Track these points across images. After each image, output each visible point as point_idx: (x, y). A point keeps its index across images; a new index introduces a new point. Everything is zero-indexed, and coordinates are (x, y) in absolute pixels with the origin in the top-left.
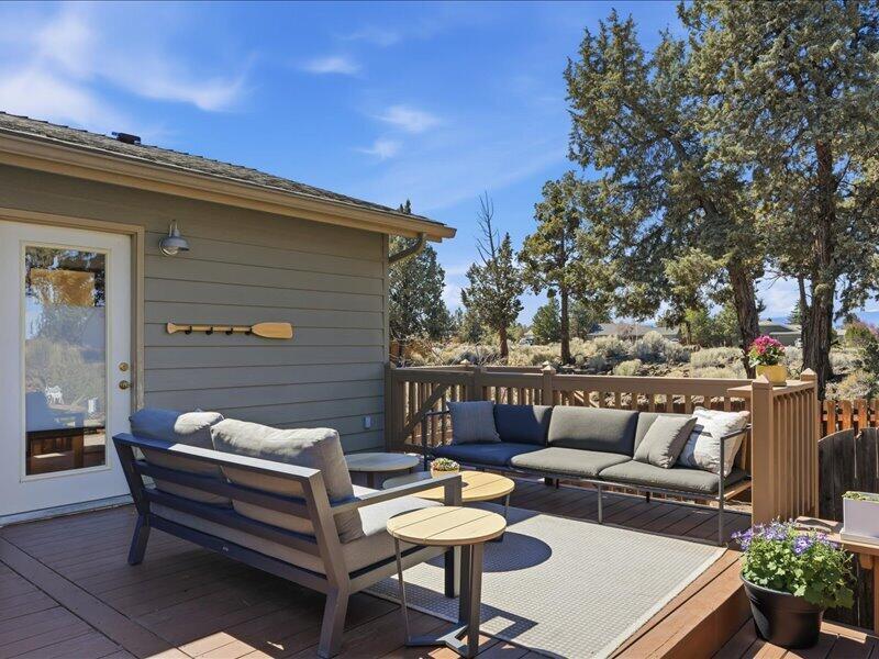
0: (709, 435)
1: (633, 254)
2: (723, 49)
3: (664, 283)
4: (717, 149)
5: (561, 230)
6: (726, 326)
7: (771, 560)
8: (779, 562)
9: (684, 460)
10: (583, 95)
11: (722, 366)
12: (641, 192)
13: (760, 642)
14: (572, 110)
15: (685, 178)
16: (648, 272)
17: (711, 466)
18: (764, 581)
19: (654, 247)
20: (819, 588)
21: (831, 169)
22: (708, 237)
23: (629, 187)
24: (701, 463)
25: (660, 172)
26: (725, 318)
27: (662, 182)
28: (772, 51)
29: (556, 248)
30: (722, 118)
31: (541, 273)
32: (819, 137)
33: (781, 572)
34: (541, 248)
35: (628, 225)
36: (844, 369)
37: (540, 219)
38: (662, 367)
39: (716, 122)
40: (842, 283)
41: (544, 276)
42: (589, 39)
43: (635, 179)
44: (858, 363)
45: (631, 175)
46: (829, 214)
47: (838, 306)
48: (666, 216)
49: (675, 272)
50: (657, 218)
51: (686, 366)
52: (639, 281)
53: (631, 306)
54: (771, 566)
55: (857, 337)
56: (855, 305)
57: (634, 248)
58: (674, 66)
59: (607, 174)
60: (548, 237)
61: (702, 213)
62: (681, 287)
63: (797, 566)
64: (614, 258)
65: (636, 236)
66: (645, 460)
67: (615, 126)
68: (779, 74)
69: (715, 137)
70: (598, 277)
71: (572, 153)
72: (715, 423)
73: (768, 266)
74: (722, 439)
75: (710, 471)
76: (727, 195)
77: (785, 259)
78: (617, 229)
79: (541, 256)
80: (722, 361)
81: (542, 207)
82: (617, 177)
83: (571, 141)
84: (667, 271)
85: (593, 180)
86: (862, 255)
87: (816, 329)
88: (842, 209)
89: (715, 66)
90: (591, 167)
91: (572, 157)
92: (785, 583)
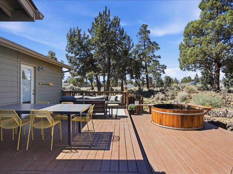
0: (119, 97)
1: (78, 70)
9: (117, 100)
12: (80, 59)
14: (68, 42)
18: (131, 109)
19: (82, 70)
23: (78, 58)
24: (119, 101)
27: (84, 58)
43: (79, 57)
63: (134, 107)
66: (112, 101)
74: (121, 98)
82: (75, 56)
83: (66, 47)
90: (70, 53)
91: (66, 50)
92: (133, 109)
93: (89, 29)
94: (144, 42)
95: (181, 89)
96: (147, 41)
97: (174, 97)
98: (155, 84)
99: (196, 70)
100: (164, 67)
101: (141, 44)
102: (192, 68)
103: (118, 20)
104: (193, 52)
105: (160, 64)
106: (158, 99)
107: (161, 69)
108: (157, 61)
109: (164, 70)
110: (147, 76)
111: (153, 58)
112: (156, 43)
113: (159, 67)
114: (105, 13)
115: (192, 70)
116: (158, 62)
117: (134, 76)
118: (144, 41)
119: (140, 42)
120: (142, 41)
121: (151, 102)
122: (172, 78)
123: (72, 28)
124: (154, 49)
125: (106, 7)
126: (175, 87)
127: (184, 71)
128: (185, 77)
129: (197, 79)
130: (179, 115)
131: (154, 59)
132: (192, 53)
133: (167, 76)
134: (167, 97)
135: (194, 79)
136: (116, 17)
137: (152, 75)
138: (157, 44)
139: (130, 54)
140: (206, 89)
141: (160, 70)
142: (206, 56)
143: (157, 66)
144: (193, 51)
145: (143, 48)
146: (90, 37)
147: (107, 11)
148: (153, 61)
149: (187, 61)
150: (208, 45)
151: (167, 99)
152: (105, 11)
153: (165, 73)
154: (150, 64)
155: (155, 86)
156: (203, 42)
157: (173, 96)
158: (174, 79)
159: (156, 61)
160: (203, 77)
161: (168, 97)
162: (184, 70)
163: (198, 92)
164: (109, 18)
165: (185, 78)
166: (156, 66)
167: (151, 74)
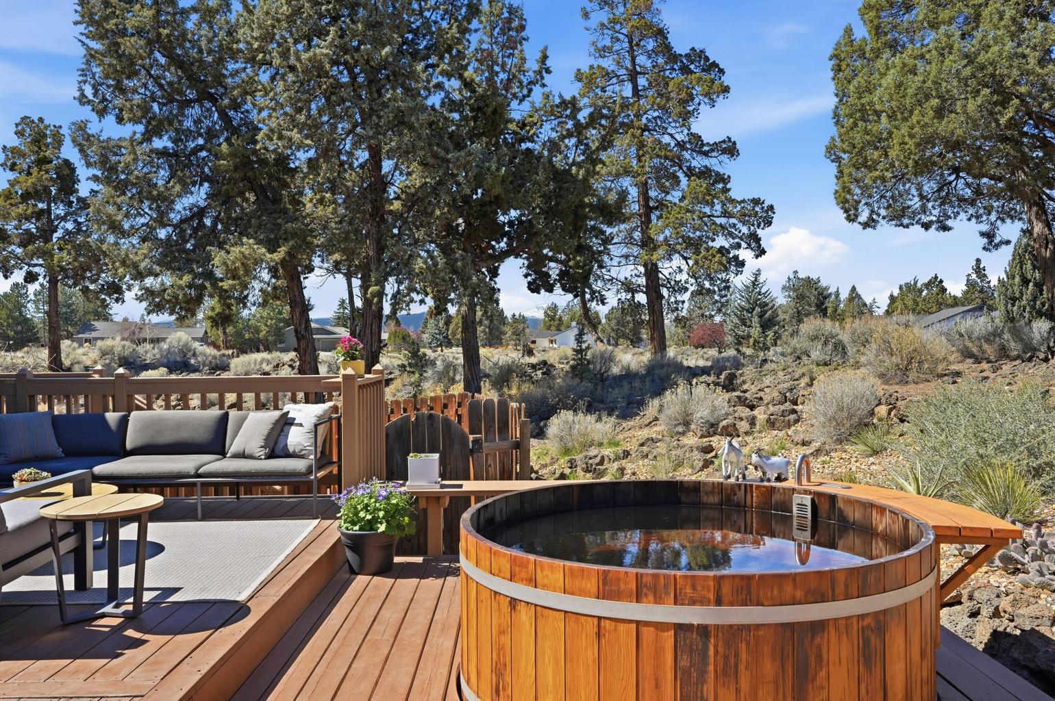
0: (301, 425)
1: (169, 237)
2: (278, 21)
3: (209, 275)
4: (272, 130)
5: (47, 190)
6: (263, 327)
7: (362, 510)
8: (367, 511)
9: (278, 451)
10: (98, 24)
12: (178, 161)
13: (353, 576)
14: (83, 38)
15: (233, 155)
16: (189, 261)
17: (303, 452)
18: (357, 528)
19: (195, 230)
20: (394, 523)
21: (380, 168)
22: (259, 227)
23: (163, 153)
24: (294, 452)
25: (201, 141)
26: (262, 317)
27: (204, 154)
28: (329, 38)
29: (39, 214)
30: (278, 97)
31: (13, 247)
32: (371, 138)
33: (369, 517)
34: (14, 212)
35: (163, 202)
36: (391, 373)
37: (12, 169)
39: (271, 100)
40: (391, 287)
41: (19, 251)
43: (170, 145)
44: (403, 366)
45: (165, 138)
46: (378, 214)
47: (387, 309)
48: (210, 196)
49: (225, 263)
50: (199, 195)
52: (178, 270)
53: (168, 302)
54: (362, 514)
55: (399, 341)
56: (402, 309)
57: (170, 229)
58: (220, 19)
59: (135, 133)
60: (26, 197)
61: (252, 198)
62: (230, 282)
63: (380, 510)
64: (144, 240)
65: (172, 215)
66: (241, 455)
67: (143, 72)
68: (335, 63)
69: (270, 116)
70: (123, 263)
71: (83, 95)
72: (306, 414)
73: (317, 261)
74: (316, 426)
75: (302, 457)
76: (278, 179)
77: (337, 256)
78: (147, 203)
79: (14, 223)
81: (15, 152)
82: (147, 137)
83: (81, 78)
84: (216, 261)
85: (116, 136)
86: (409, 259)
87: (368, 332)
88: (391, 212)
89: (268, 37)
90: (110, 119)
91: (82, 99)
92: (371, 524)
94: (631, 51)
95: (851, 351)
96: (651, 44)
97: (794, 411)
98: (728, 327)
99: (950, 223)
100: (759, 213)
101: (608, 63)
102: (924, 210)
104: (914, 83)
105: (733, 194)
106: (687, 424)
107: (739, 225)
108: (718, 174)
109: (760, 232)
110: (652, 272)
111: (687, 155)
112: (707, 59)
113: (726, 214)
115: (925, 219)
116: (724, 179)
117: (554, 269)
118: (630, 42)
119: (603, 52)
120: (617, 47)
121: (632, 446)
122: (832, 290)
124: (691, 98)
126: (814, 338)
127: (865, 225)
128: (910, 280)
129: (982, 291)
130: (660, 626)
131: (694, 163)
132: (910, 91)
133: (802, 275)
134: (744, 412)
135: (965, 293)
137: (685, 267)
138: (714, 65)
139: (523, 125)
140: (1014, 347)
141: (731, 235)
142: (1004, 103)
143: (713, 205)
144: (914, 72)
145: (628, 91)
148: (690, 173)
149: (876, 154)
150: (1022, 29)
151: (743, 426)
153: (763, 252)
154: (675, 196)
155: (729, 339)
156: (986, 13)
157: (788, 406)
158: (844, 295)
159: (706, 173)
160: (1017, 279)
161: (756, 412)
162: (870, 224)
163: (958, 374)
165: (909, 289)
166: (707, 210)
167: (676, 257)
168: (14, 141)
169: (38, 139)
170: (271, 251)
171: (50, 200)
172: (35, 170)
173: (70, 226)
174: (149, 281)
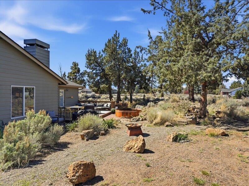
10: (88, 59)
11: (106, 99)
19: (98, 82)
23: (95, 73)
24: (108, 106)
29: (75, 75)
34: (72, 75)
37: (72, 69)
38: (96, 99)
42: (89, 50)
50: (99, 78)
51: (100, 99)
52: (96, 87)
57: (95, 82)
60: (74, 73)
64: (92, 83)
65: (95, 80)
66: (105, 107)
79: (72, 77)
80: (106, 98)
81: (72, 67)
82: (93, 71)
85: (89, 71)
90: (89, 69)
91: (86, 67)
93: (102, 50)
103: (127, 41)
114: (115, 35)
123: (90, 49)
125: (116, 31)
136: (125, 38)
146: (104, 56)
147: (117, 34)
152: (115, 34)
164: (118, 40)
168: (72, 65)
169: (75, 65)
170: (107, 85)
171: (77, 73)
172: (75, 69)
173: (79, 77)
174: (93, 89)
